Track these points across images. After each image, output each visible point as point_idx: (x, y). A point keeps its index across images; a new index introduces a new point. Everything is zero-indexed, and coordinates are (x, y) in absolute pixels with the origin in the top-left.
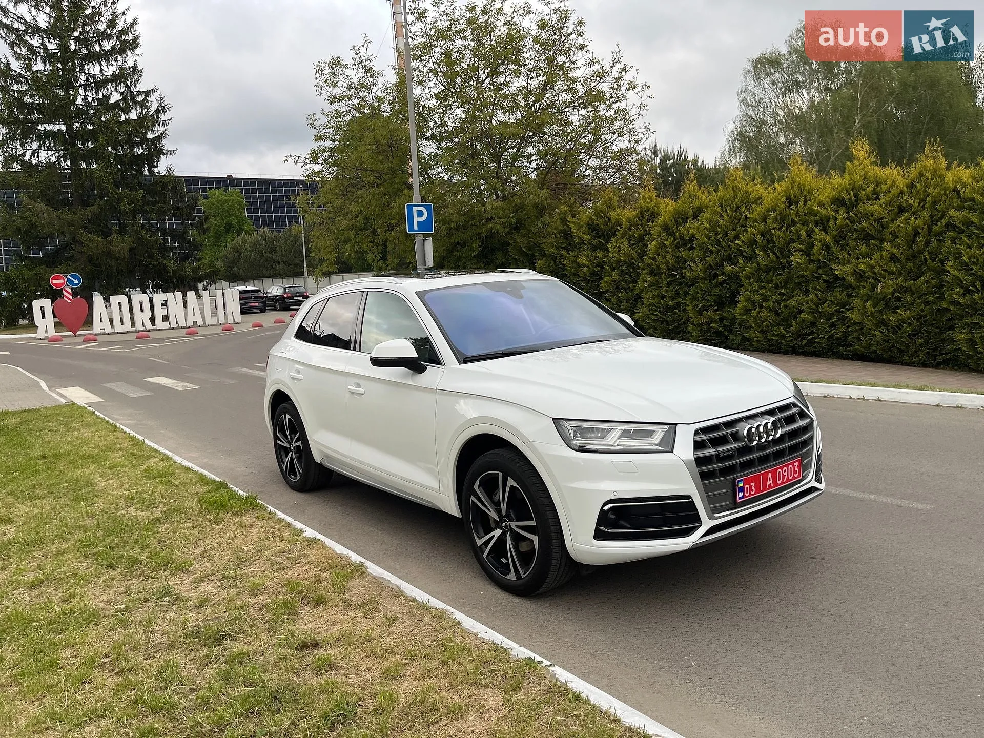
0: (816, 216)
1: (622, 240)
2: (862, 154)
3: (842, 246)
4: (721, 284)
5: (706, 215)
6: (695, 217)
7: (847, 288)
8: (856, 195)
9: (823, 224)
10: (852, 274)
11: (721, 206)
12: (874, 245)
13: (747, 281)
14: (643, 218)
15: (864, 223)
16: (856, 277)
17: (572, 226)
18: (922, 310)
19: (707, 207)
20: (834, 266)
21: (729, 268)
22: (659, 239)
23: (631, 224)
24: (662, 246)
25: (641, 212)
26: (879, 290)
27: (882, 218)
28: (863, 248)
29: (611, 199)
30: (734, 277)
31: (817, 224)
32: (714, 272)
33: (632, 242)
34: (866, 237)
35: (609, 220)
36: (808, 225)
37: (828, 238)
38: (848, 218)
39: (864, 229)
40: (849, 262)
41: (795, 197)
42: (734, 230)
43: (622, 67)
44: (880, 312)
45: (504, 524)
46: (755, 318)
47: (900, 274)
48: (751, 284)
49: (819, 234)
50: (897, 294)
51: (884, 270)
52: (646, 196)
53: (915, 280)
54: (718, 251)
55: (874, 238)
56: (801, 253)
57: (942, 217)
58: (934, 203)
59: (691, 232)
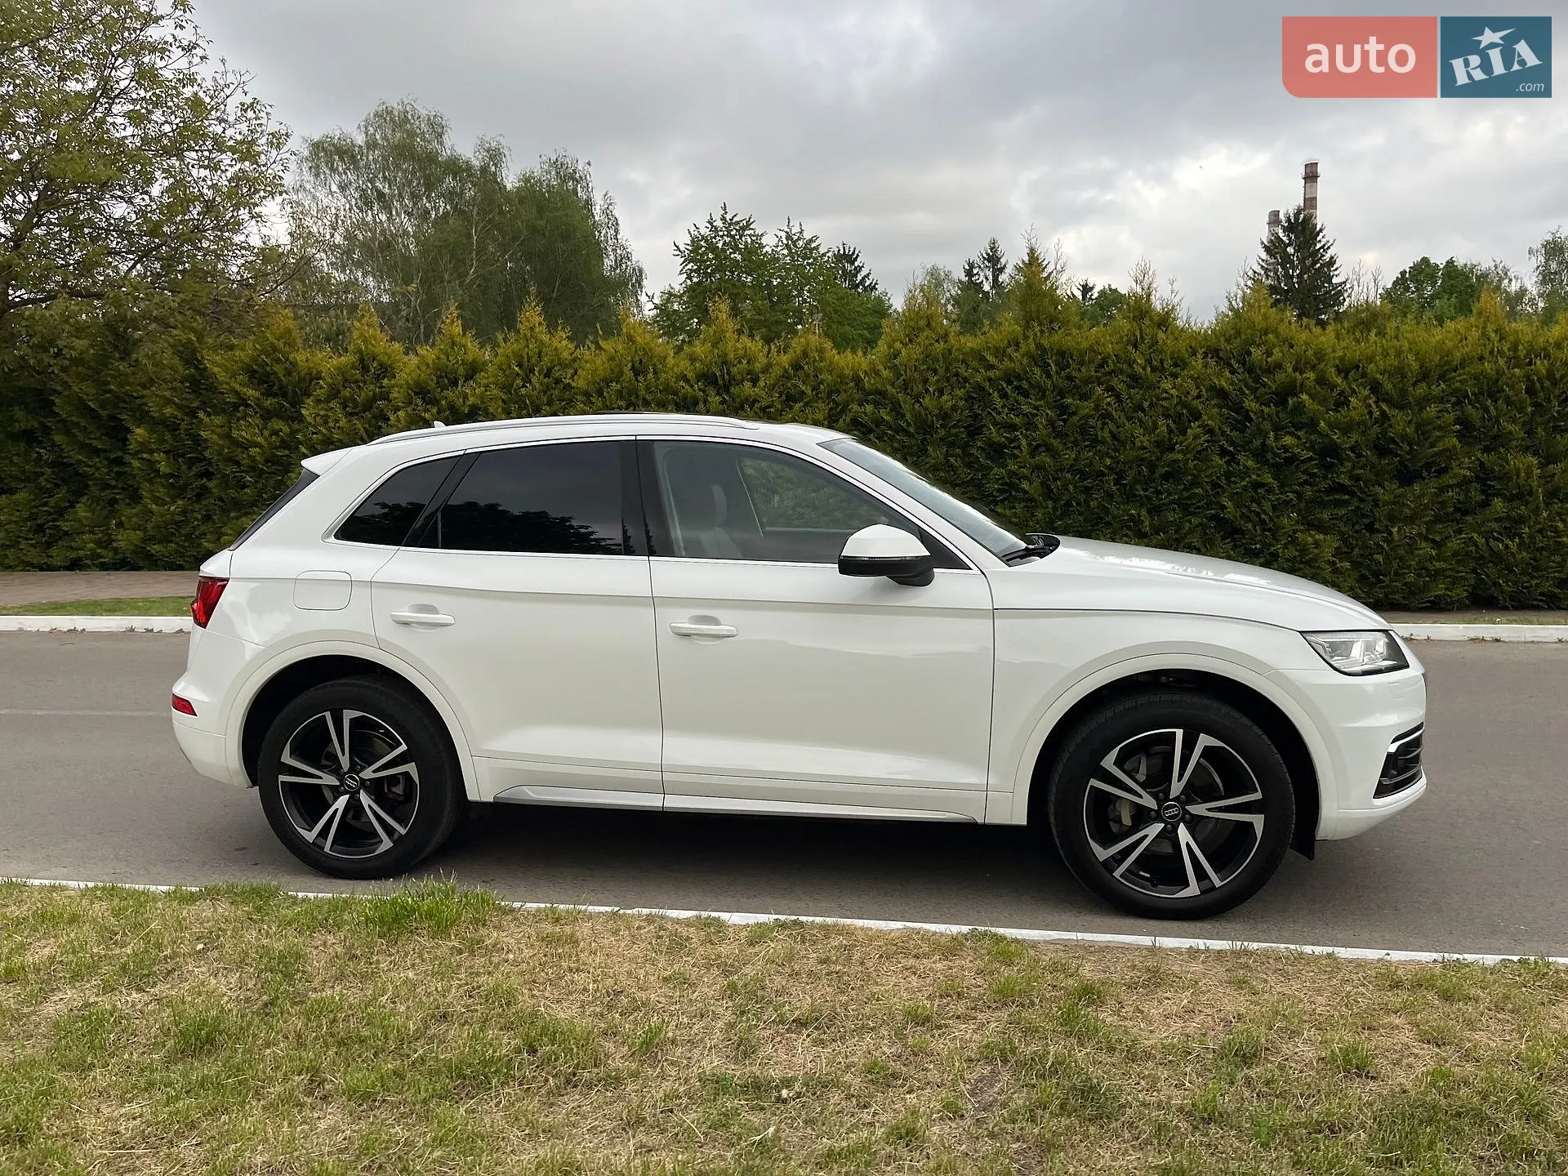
0: (676, 394)
6: (470, 377)
8: (728, 372)
11: (520, 365)
14: (368, 370)
17: (214, 370)
22: (409, 409)
23: (345, 379)
25: (362, 360)
35: (295, 366)
41: (641, 364)
43: (248, 100)
45: (1170, 812)
57: (843, 411)
58: (830, 393)
59: (471, 400)
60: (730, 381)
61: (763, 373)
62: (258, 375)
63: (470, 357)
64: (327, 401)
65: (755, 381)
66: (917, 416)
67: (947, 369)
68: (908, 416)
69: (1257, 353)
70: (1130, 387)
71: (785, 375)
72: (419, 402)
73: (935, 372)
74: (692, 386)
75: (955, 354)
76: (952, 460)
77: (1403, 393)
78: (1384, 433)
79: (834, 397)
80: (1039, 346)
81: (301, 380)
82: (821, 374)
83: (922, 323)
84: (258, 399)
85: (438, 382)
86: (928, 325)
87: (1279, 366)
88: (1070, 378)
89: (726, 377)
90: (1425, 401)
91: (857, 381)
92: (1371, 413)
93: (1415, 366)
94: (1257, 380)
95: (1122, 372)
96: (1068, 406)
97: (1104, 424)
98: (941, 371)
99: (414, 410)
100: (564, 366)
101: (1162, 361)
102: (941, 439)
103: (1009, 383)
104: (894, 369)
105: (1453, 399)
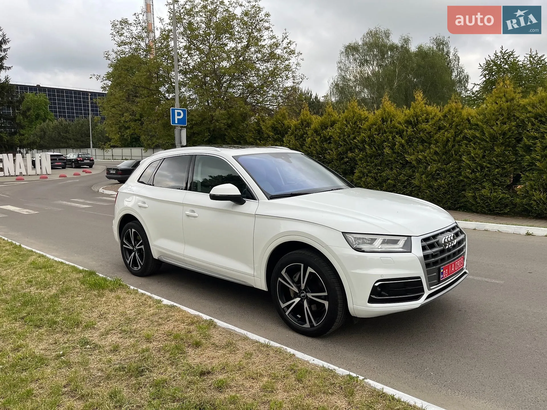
0: (397, 129)
1: (291, 137)
2: (419, 98)
3: (410, 145)
4: (346, 163)
5: (337, 125)
6: (332, 126)
7: (412, 167)
8: (417, 119)
9: (400, 133)
10: (415, 160)
11: (346, 121)
12: (426, 146)
13: (360, 162)
14: (303, 125)
15: (422, 134)
16: (417, 162)
17: (263, 127)
18: (450, 181)
19: (338, 121)
20: (406, 156)
21: (350, 155)
22: (312, 137)
23: (296, 128)
24: (313, 141)
25: (302, 122)
26: (429, 169)
27: (431, 132)
28: (421, 147)
29: (284, 114)
30: (353, 160)
31: (397, 133)
32: (342, 156)
33: (296, 138)
34: (423, 141)
35: (284, 125)
36: (392, 133)
37: (403, 141)
38: (414, 131)
39: (421, 137)
40: (414, 154)
41: (386, 118)
42: (353, 134)
43: (289, 42)
44: (429, 180)
45: (302, 295)
46: (364, 182)
47: (439, 162)
48: (362, 164)
49: (398, 138)
50: (437, 172)
51: (431, 159)
52: (304, 113)
53: (446, 165)
54: (345, 145)
55: (426, 142)
56: (389, 148)
57: (461, 133)
58: (457, 126)
59: (330, 134)
60: (417, 122)
61: (431, 119)
62: (274, 129)
63: (333, 119)
64: (291, 135)
66: (490, 134)
68: (487, 134)
71: (440, 120)
72: (315, 135)
75: (515, 107)
76: (507, 153)
81: (285, 129)
82: (454, 118)
83: (501, 95)
84: (273, 136)
85: (321, 128)
86: (505, 95)
91: (468, 120)
98: (505, 115)
99: (313, 137)
100: (361, 120)
102: (502, 144)
103: (536, 119)
104: (484, 115)
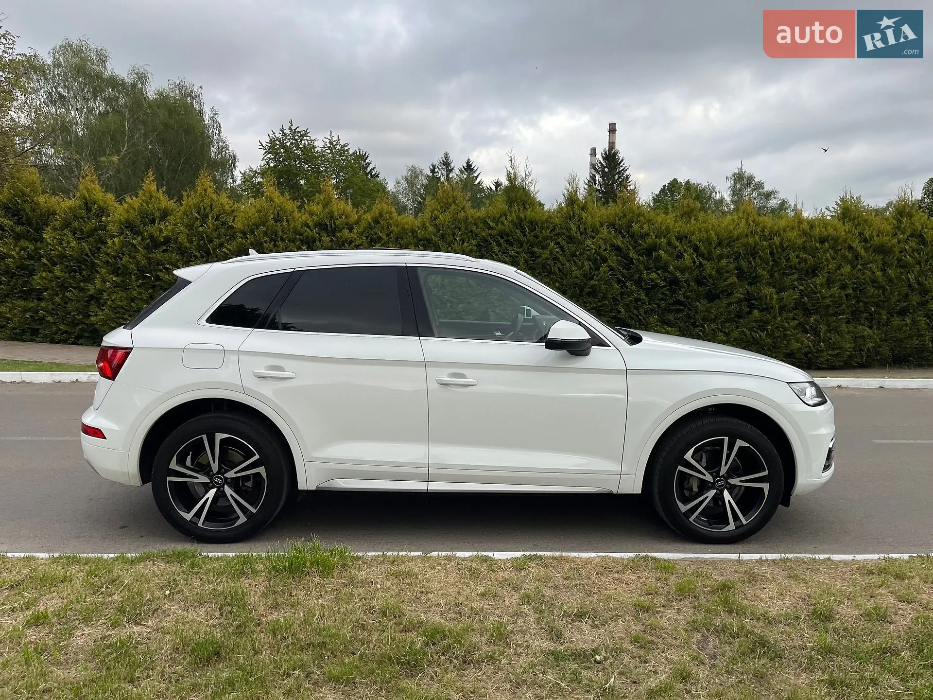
8: (334, 223)
24: (126, 244)
33: (78, 236)
35: (38, 206)
60: (335, 229)
61: (356, 224)
62: (12, 211)
63: (163, 206)
64: (62, 229)
65: (351, 229)
67: (466, 228)
69: (635, 227)
70: (568, 243)
71: (370, 227)
72: (129, 232)
73: (459, 229)
74: (311, 230)
75: (470, 220)
77: (710, 253)
78: (701, 273)
79: (400, 241)
80: (518, 217)
81: (42, 215)
82: (391, 227)
84: (12, 226)
85: (141, 221)
87: (648, 235)
88: (536, 236)
89: (333, 226)
90: (721, 257)
91: (413, 231)
92: (694, 262)
93: (715, 238)
94: (636, 242)
95: (564, 234)
96: (535, 252)
97: (555, 263)
99: (125, 237)
100: (227, 214)
101: (585, 229)
103: (502, 237)
104: (436, 226)
105: (734, 257)
